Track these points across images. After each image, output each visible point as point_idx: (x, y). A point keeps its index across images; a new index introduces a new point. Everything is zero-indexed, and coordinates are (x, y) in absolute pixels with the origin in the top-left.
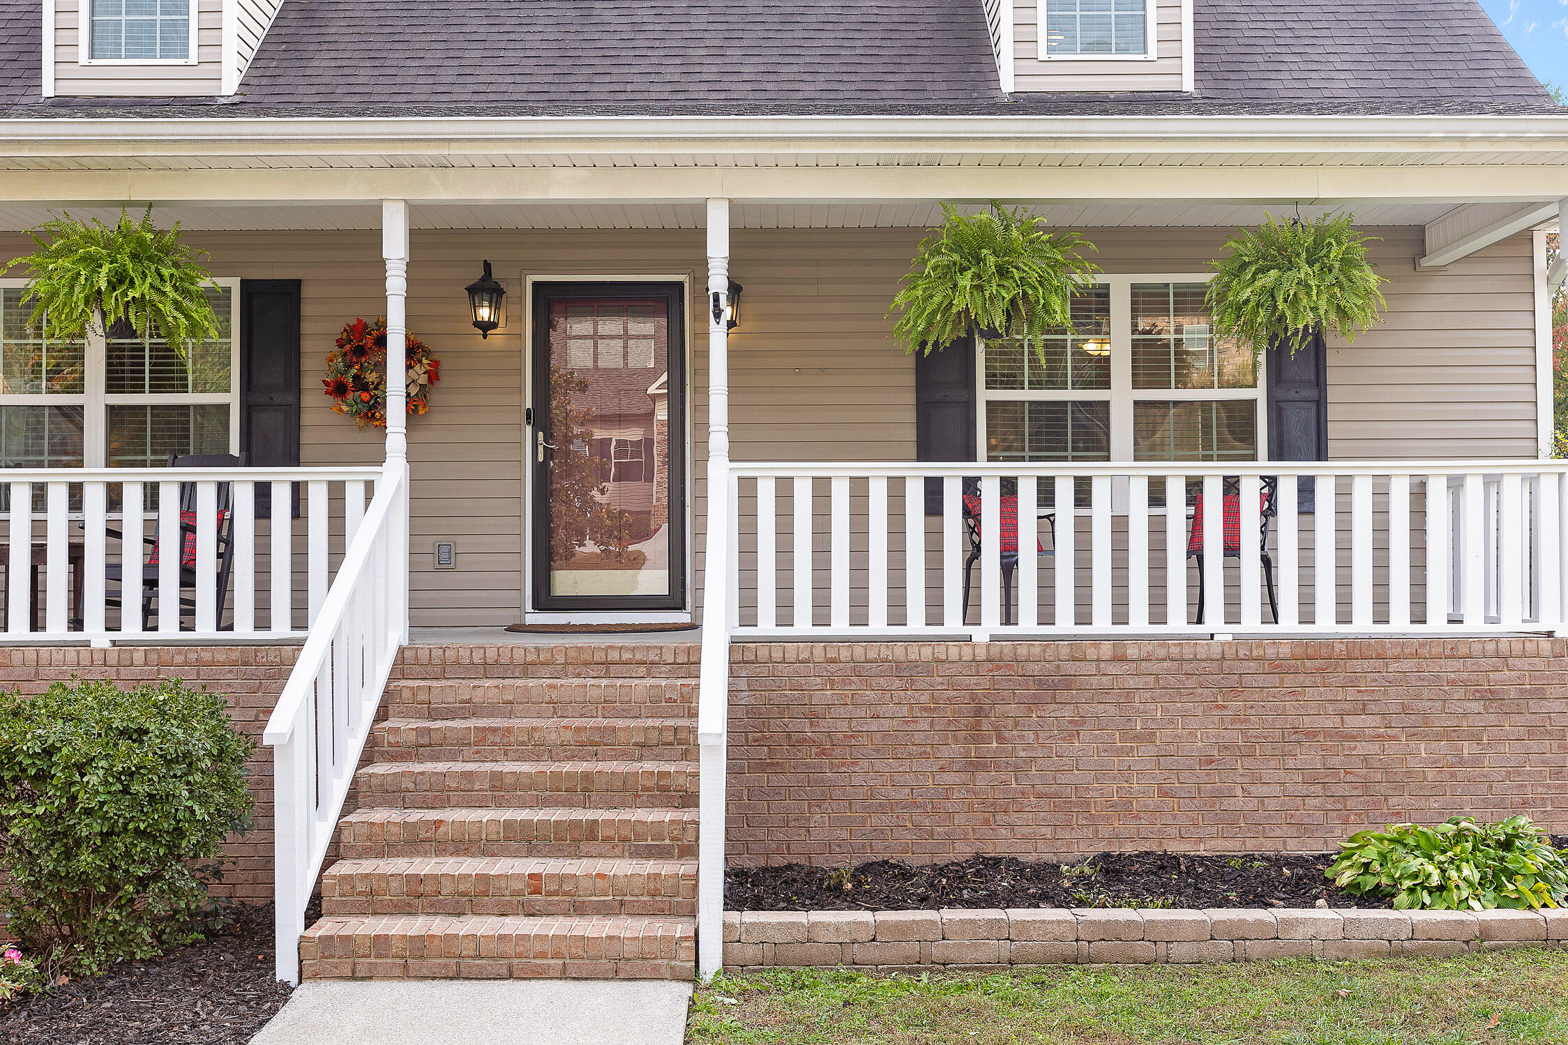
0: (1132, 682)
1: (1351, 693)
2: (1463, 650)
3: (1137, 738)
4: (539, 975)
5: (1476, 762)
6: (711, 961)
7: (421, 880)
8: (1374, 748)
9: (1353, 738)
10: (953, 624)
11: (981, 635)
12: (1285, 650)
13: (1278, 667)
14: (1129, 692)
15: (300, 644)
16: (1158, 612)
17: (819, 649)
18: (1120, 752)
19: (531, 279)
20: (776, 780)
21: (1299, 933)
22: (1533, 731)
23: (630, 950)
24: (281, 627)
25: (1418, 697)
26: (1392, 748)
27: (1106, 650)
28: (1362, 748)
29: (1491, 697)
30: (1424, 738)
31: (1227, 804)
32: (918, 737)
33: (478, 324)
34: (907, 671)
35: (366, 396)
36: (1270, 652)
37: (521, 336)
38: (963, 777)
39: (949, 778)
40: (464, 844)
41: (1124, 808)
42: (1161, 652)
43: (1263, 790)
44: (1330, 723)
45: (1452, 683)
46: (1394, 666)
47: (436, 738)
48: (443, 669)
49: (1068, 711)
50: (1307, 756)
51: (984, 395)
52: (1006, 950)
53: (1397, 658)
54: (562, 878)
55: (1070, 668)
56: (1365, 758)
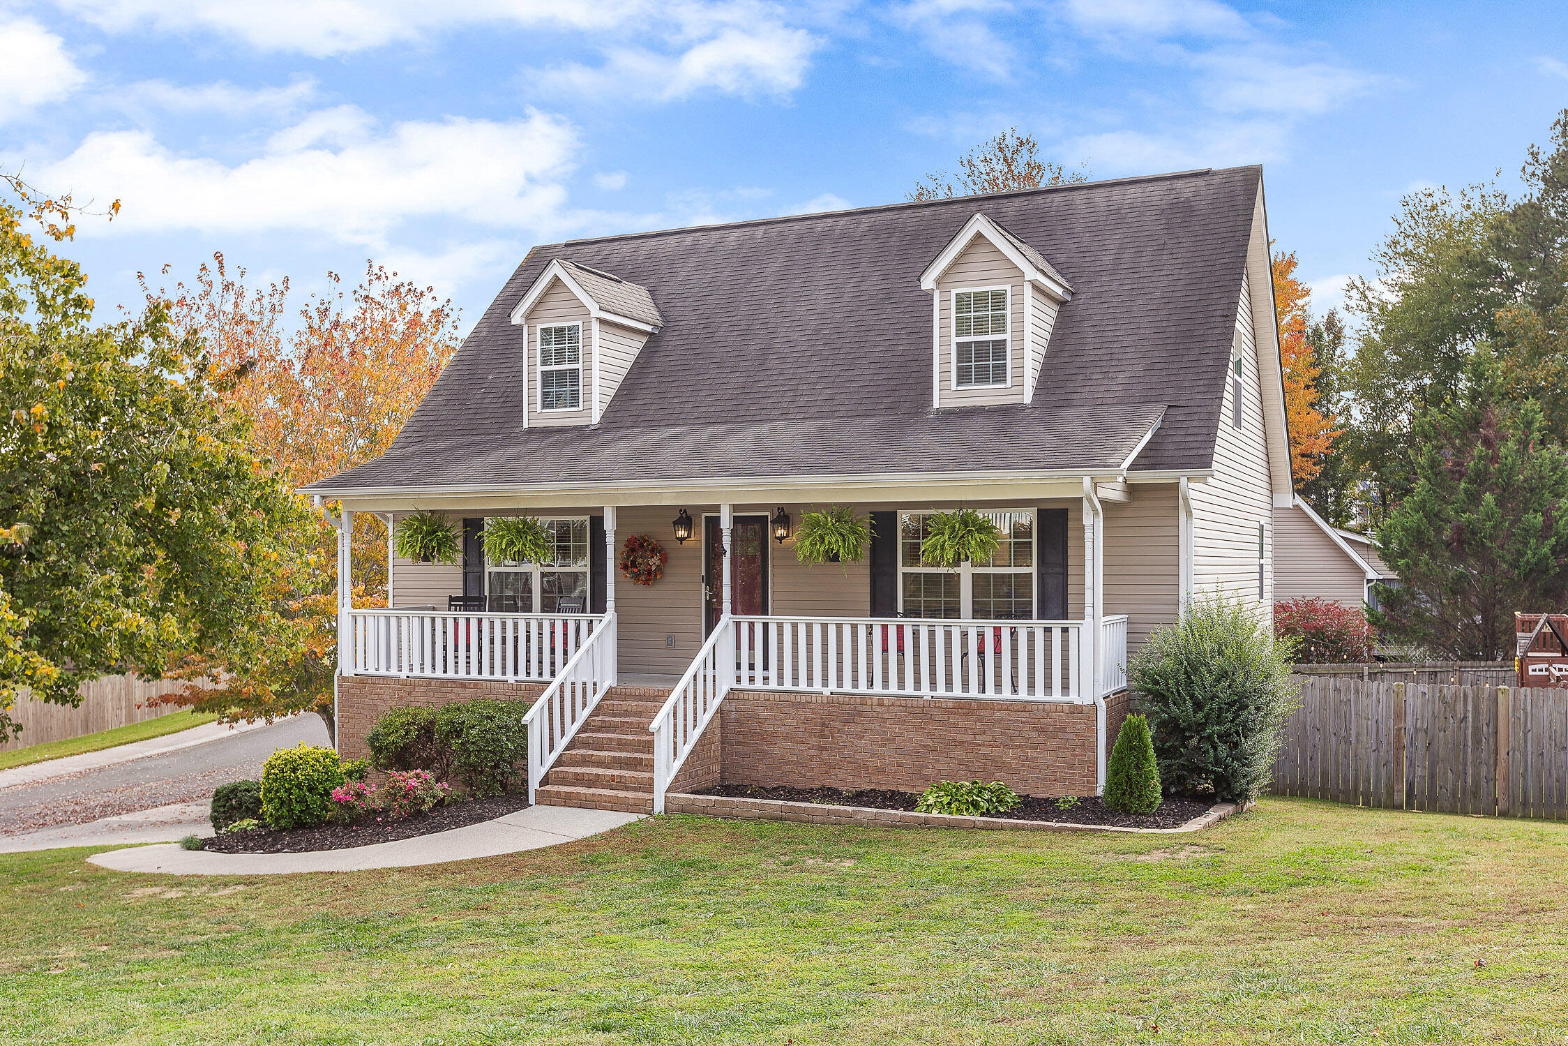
0: (886, 716)
1: (979, 725)
2: (1029, 708)
3: (888, 740)
4: (604, 808)
5: (1034, 759)
6: (659, 806)
7: (578, 774)
8: (988, 750)
9: (980, 745)
10: (817, 686)
11: (826, 692)
12: (950, 705)
13: (947, 712)
14: (884, 721)
15: (550, 683)
16: (901, 683)
17: (777, 696)
18: (881, 745)
19: (704, 515)
20: (746, 749)
21: (859, 816)
22: (1061, 748)
23: (631, 802)
24: (546, 677)
25: (1008, 728)
26: (996, 751)
27: (875, 700)
28: (983, 750)
29: (1041, 731)
30: (1011, 747)
31: (924, 771)
32: (800, 735)
33: (678, 538)
34: (796, 705)
35: (636, 570)
36: (944, 705)
37: (701, 541)
38: (818, 752)
39: (812, 752)
40: (600, 764)
41: (882, 770)
42: (898, 703)
43: (941, 766)
44: (970, 738)
45: (1023, 723)
46: (998, 714)
47: (608, 724)
48: (625, 697)
49: (859, 727)
50: (959, 753)
51: (901, 570)
52: (758, 813)
53: (999, 710)
54: (621, 777)
55: (860, 708)
56: (984, 755)
